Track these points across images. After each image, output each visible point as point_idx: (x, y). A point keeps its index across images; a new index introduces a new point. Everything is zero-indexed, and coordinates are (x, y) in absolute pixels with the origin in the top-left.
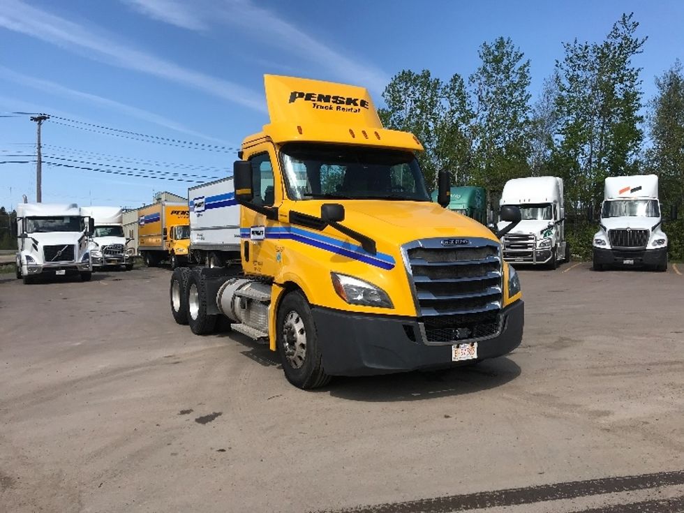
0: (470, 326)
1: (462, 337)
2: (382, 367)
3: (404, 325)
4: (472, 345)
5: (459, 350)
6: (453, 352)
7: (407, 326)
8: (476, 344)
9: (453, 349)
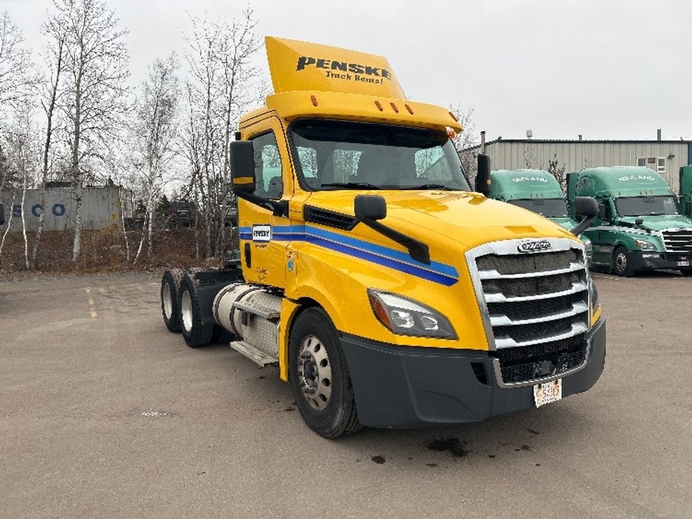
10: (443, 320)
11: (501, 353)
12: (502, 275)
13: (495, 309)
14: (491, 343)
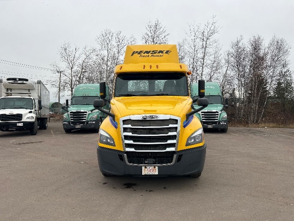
0: (154, 158)
1: (149, 163)
3: (119, 155)
4: (155, 167)
5: (146, 169)
6: (143, 170)
10: (111, 139)
11: (127, 153)
12: (132, 126)
13: (126, 137)
14: (124, 149)
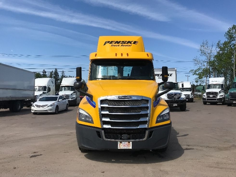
0: (129, 134)
1: (124, 138)
2: (88, 147)
3: (96, 131)
4: (129, 142)
5: (122, 144)
6: (118, 145)
7: (98, 132)
8: (131, 143)
9: (119, 143)
